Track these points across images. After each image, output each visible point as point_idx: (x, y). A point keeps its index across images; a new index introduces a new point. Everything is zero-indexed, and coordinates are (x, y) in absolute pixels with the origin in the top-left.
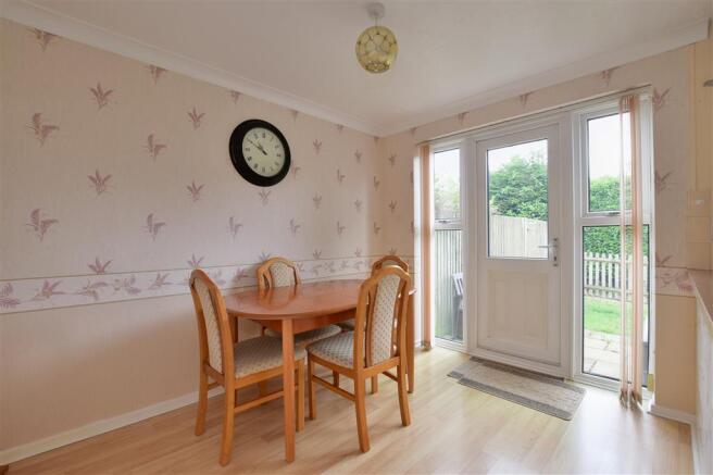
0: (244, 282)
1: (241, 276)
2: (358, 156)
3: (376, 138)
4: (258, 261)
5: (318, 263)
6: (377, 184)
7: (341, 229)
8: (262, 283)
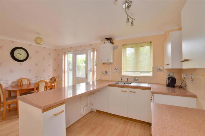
0: (14, 84)
1: (13, 82)
2: (50, 54)
3: (55, 50)
4: (19, 79)
5: (36, 79)
6: (55, 60)
7: (44, 71)
8: (19, 84)
